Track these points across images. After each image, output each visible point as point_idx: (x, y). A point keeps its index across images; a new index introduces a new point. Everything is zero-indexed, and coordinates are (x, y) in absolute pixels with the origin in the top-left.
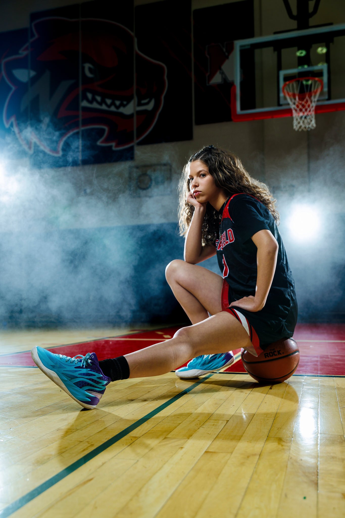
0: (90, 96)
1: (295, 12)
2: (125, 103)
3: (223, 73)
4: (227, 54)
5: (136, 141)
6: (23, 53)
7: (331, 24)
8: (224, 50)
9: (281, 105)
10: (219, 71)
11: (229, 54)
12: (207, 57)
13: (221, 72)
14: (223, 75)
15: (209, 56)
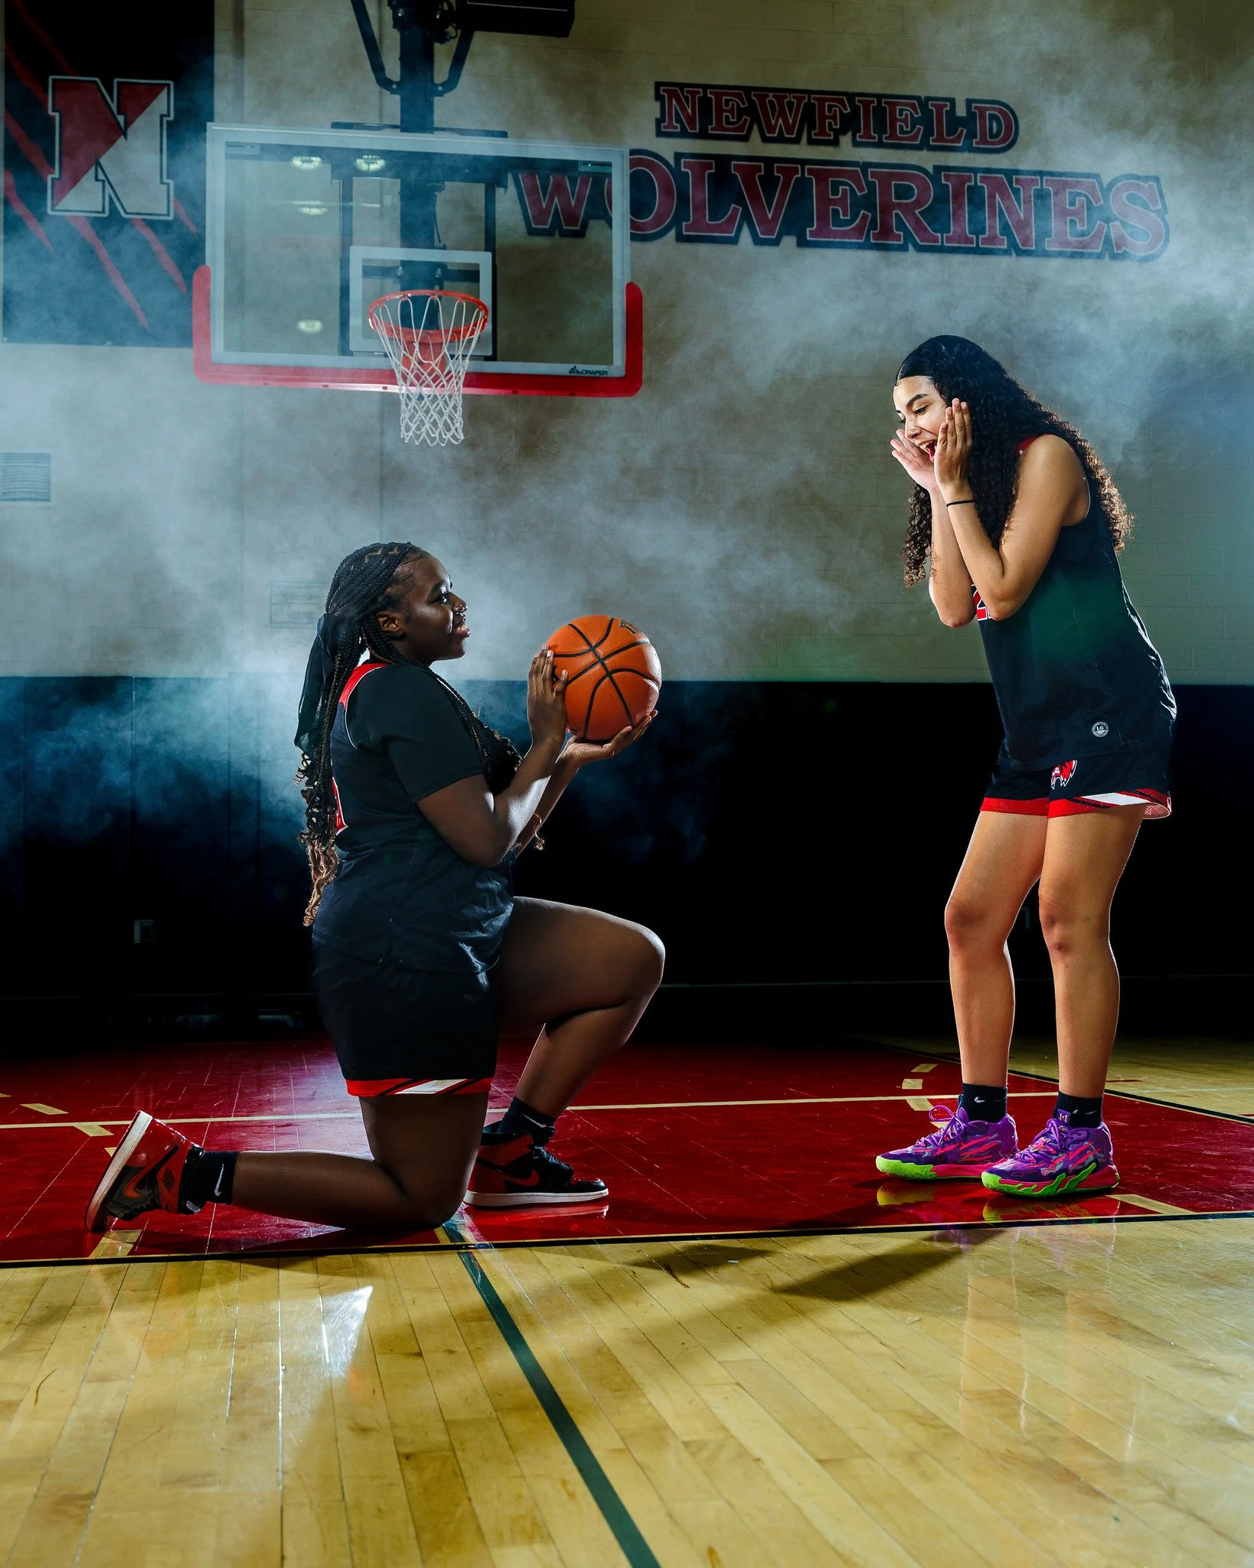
1: (393, 74)
3: (106, 182)
4: (121, 119)
7: (501, 134)
8: (114, 107)
9: (351, 354)
10: (93, 170)
11: (128, 123)
12: (53, 118)
13: (101, 176)
14: (108, 190)
15: (57, 115)
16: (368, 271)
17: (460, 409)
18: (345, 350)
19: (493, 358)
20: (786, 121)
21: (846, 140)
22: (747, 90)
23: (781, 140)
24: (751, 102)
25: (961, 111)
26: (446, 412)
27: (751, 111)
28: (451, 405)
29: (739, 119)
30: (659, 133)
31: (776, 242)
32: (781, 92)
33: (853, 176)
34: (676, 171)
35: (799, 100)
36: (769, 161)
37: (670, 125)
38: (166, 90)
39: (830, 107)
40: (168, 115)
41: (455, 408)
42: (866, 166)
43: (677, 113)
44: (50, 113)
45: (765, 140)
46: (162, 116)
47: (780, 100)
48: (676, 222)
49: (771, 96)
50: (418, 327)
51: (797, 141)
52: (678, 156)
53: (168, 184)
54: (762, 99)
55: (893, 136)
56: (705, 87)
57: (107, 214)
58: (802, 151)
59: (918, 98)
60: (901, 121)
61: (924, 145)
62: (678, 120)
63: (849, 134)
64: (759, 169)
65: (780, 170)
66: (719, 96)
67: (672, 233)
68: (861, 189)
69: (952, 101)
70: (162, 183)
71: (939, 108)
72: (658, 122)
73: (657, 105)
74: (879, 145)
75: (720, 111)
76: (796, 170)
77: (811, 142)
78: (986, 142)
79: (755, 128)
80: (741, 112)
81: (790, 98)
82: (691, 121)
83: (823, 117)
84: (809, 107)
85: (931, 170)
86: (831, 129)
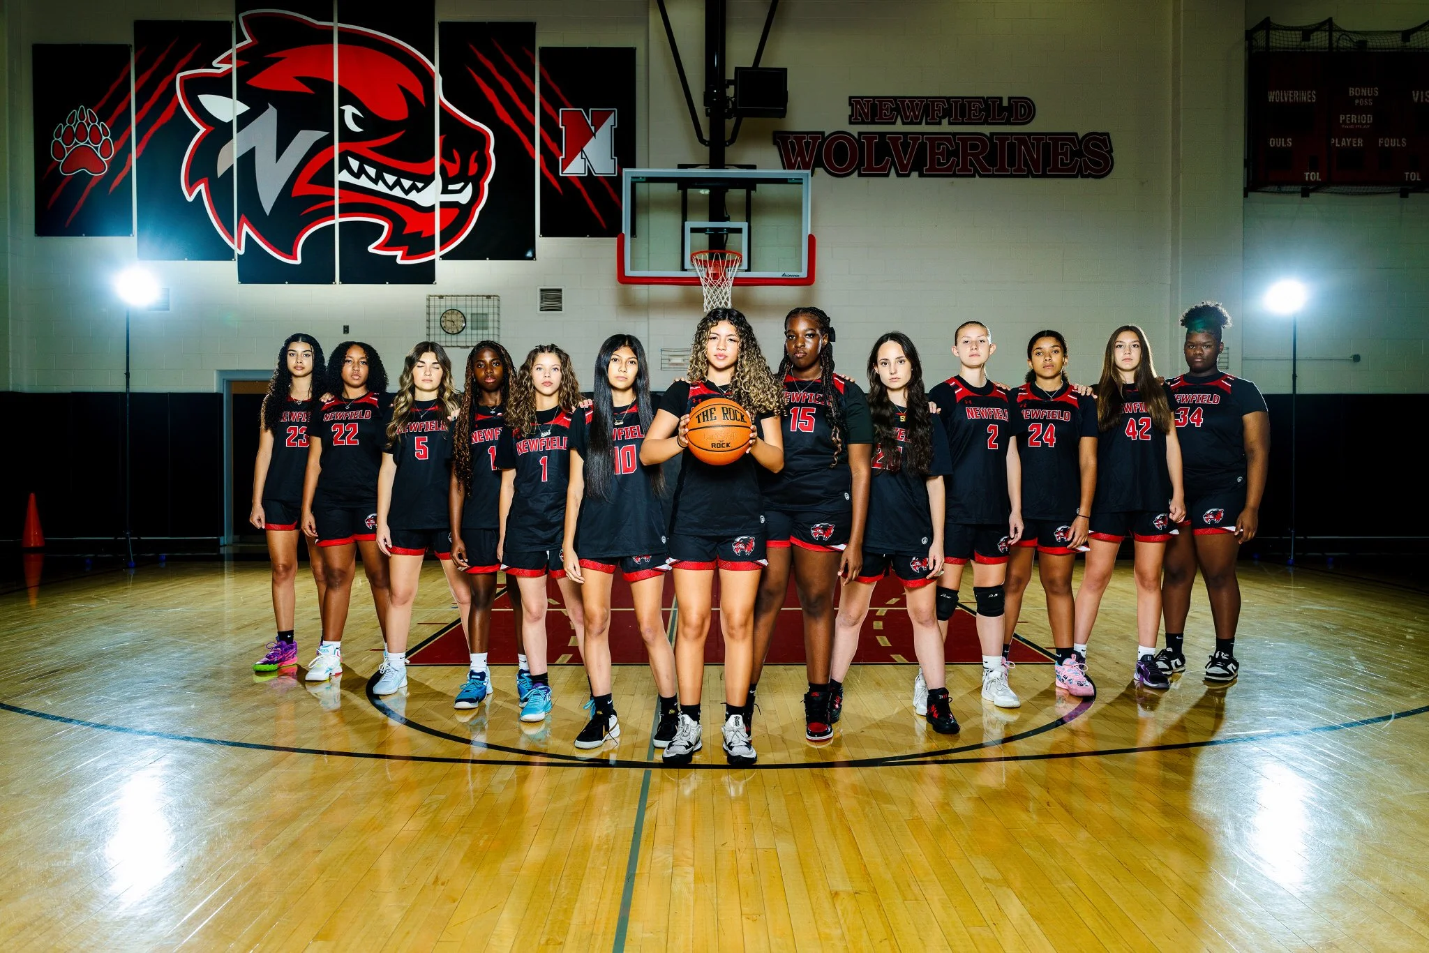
0: (354, 164)
1: (706, 137)
2: (420, 185)
3: (586, 159)
4: (593, 128)
5: (438, 253)
6: (219, 67)
7: (754, 167)
8: (589, 122)
9: (686, 270)
10: (580, 153)
11: (596, 130)
12: (562, 129)
13: (584, 156)
14: (587, 162)
15: (563, 127)
16: (693, 230)
17: (730, 299)
18: (683, 269)
19: (749, 270)
20: (914, 113)
21: (945, 121)
22: (895, 98)
23: (912, 123)
24: (897, 104)
25: (1005, 103)
26: (723, 302)
27: (897, 109)
28: (725, 298)
29: (891, 114)
30: (851, 123)
31: (908, 175)
32: (912, 99)
33: (948, 140)
34: (858, 141)
35: (922, 102)
36: (905, 134)
37: (856, 118)
38: (613, 113)
39: (937, 105)
40: (615, 125)
41: (728, 299)
42: (954, 134)
43: (859, 111)
44: (561, 127)
45: (904, 123)
46: (612, 126)
47: (912, 102)
48: (858, 168)
49: (907, 101)
50: (710, 266)
51: (920, 123)
52: (860, 134)
53: (615, 159)
54: (903, 102)
55: (970, 118)
56: (874, 98)
57: (586, 175)
58: (923, 128)
59: (983, 98)
60: (973, 110)
61: (986, 122)
62: (860, 115)
63: (947, 119)
64: (900, 138)
65: (911, 138)
66: (880, 103)
67: (856, 173)
68: (952, 147)
69: (1001, 99)
70: (612, 158)
71: (994, 103)
72: (850, 117)
73: (849, 109)
74: (963, 123)
75: (881, 110)
76: (919, 139)
77: (927, 123)
78: (1019, 120)
79: (899, 118)
80: (892, 110)
81: (917, 101)
82: (867, 115)
83: (934, 110)
84: (927, 106)
85: (989, 135)
86: (937, 116)
